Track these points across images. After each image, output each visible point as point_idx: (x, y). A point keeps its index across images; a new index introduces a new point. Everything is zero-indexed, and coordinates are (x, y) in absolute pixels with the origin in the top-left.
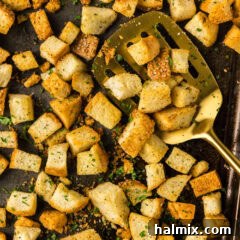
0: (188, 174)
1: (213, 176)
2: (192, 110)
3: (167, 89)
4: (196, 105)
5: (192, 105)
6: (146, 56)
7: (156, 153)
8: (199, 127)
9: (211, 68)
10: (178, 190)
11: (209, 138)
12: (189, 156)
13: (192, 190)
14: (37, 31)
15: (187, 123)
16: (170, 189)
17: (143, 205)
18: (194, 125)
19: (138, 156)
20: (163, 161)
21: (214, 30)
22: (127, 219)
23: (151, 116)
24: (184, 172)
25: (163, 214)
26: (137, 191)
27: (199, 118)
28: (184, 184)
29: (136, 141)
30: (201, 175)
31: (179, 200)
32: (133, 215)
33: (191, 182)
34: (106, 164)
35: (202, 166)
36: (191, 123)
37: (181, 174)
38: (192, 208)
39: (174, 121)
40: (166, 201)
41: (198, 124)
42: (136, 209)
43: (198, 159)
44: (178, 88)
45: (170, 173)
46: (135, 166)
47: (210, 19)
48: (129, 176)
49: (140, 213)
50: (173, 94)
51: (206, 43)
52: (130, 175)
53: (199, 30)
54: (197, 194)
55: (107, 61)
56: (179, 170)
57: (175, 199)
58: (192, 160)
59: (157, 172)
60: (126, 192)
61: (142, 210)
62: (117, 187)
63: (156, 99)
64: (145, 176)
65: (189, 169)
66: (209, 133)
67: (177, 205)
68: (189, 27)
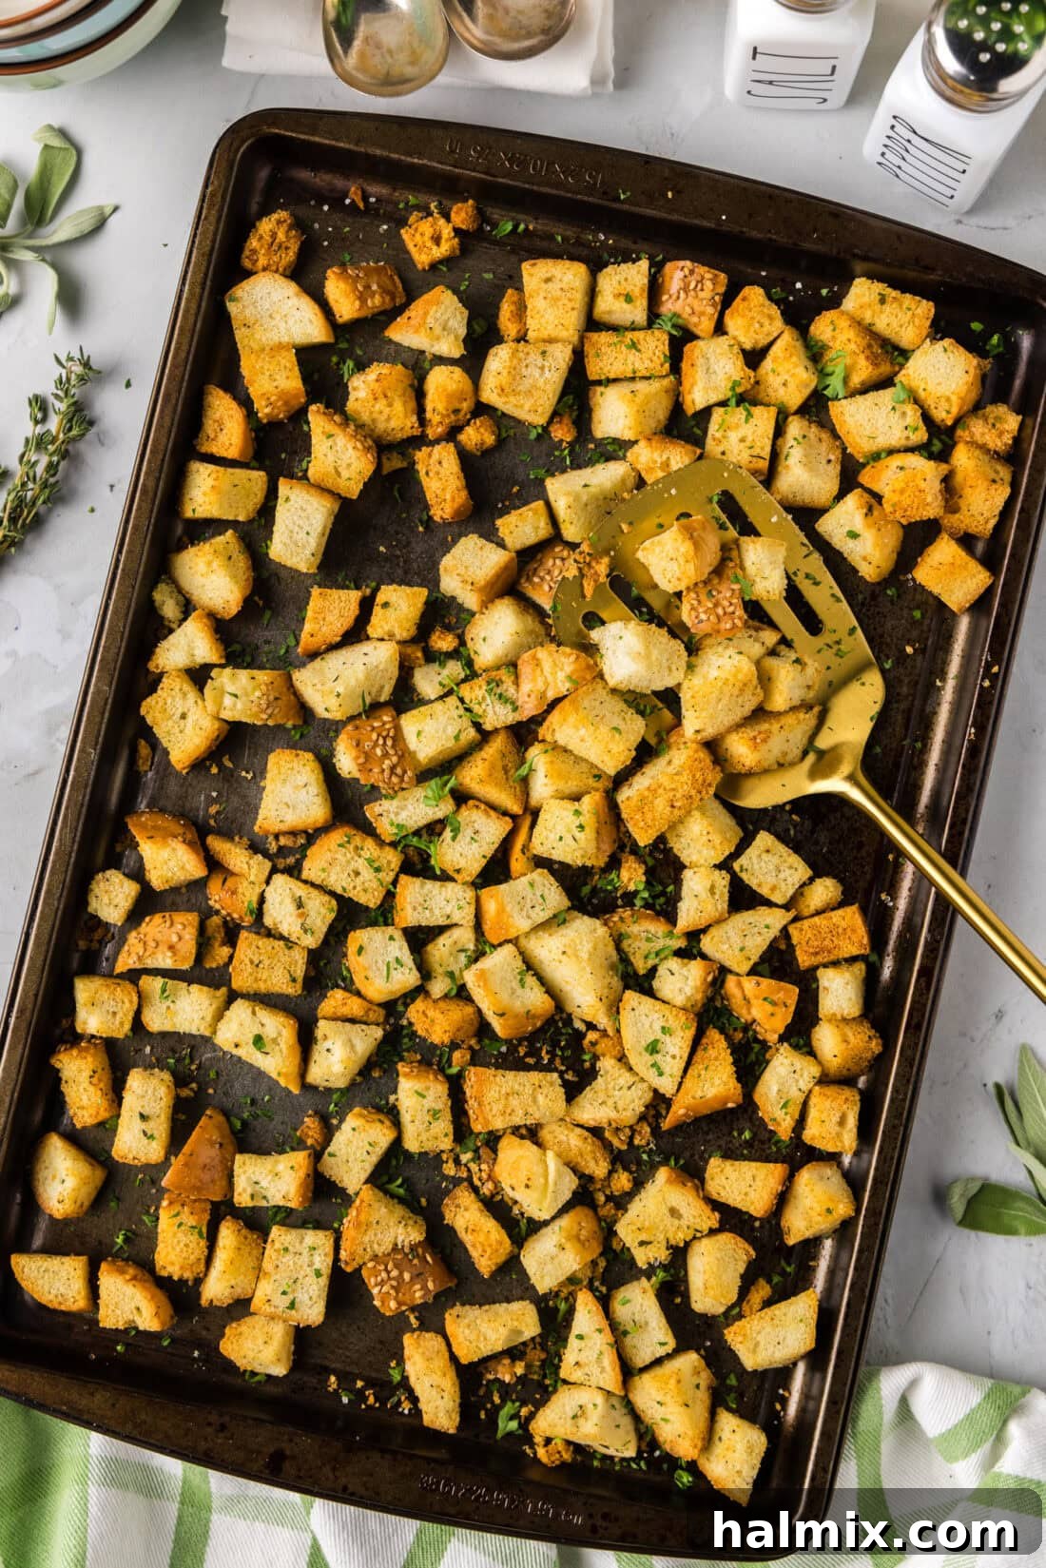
0: (787, 907)
1: (851, 918)
2: (809, 719)
3: (747, 668)
4: (820, 706)
5: (806, 706)
6: (691, 568)
7: (717, 839)
8: (824, 762)
9: (870, 640)
10: (758, 945)
11: (856, 795)
12: (795, 860)
13: (791, 947)
14: (429, 496)
15: (795, 752)
16: (737, 941)
17: (662, 971)
18: (811, 758)
19: (661, 839)
20: (725, 865)
21: (892, 539)
22: (615, 1008)
23: (713, 747)
24: (778, 898)
25: (710, 1000)
26: (646, 935)
27: (824, 742)
28: (774, 932)
29: (661, 805)
30: (818, 913)
31: (753, 972)
32: (631, 997)
33: (791, 929)
34: (608, 848)
35: (825, 890)
36: (805, 753)
37: (769, 903)
38: (790, 994)
39: (764, 748)
40: (724, 971)
41: (821, 754)
42: (642, 983)
43: (818, 872)
44: (772, 663)
45: (743, 898)
46: (651, 874)
47: (887, 507)
48: (629, 898)
49: (650, 993)
50: (765, 680)
51: (869, 571)
52: (636, 893)
53: (853, 535)
54: (804, 960)
55: (589, 589)
56: (765, 891)
57: (746, 967)
58: (803, 871)
59: (712, 890)
60: (618, 940)
61: (656, 984)
62: (597, 923)
63: (724, 702)
64: (675, 899)
65: (790, 892)
66: (851, 778)
67: (749, 984)
68: (828, 526)
